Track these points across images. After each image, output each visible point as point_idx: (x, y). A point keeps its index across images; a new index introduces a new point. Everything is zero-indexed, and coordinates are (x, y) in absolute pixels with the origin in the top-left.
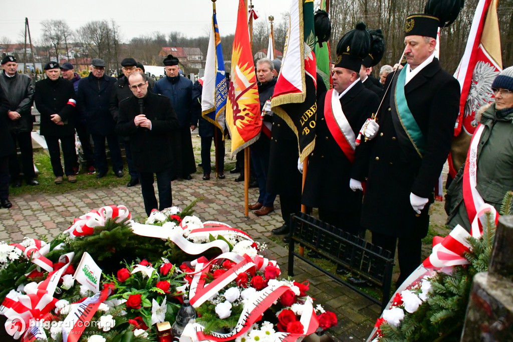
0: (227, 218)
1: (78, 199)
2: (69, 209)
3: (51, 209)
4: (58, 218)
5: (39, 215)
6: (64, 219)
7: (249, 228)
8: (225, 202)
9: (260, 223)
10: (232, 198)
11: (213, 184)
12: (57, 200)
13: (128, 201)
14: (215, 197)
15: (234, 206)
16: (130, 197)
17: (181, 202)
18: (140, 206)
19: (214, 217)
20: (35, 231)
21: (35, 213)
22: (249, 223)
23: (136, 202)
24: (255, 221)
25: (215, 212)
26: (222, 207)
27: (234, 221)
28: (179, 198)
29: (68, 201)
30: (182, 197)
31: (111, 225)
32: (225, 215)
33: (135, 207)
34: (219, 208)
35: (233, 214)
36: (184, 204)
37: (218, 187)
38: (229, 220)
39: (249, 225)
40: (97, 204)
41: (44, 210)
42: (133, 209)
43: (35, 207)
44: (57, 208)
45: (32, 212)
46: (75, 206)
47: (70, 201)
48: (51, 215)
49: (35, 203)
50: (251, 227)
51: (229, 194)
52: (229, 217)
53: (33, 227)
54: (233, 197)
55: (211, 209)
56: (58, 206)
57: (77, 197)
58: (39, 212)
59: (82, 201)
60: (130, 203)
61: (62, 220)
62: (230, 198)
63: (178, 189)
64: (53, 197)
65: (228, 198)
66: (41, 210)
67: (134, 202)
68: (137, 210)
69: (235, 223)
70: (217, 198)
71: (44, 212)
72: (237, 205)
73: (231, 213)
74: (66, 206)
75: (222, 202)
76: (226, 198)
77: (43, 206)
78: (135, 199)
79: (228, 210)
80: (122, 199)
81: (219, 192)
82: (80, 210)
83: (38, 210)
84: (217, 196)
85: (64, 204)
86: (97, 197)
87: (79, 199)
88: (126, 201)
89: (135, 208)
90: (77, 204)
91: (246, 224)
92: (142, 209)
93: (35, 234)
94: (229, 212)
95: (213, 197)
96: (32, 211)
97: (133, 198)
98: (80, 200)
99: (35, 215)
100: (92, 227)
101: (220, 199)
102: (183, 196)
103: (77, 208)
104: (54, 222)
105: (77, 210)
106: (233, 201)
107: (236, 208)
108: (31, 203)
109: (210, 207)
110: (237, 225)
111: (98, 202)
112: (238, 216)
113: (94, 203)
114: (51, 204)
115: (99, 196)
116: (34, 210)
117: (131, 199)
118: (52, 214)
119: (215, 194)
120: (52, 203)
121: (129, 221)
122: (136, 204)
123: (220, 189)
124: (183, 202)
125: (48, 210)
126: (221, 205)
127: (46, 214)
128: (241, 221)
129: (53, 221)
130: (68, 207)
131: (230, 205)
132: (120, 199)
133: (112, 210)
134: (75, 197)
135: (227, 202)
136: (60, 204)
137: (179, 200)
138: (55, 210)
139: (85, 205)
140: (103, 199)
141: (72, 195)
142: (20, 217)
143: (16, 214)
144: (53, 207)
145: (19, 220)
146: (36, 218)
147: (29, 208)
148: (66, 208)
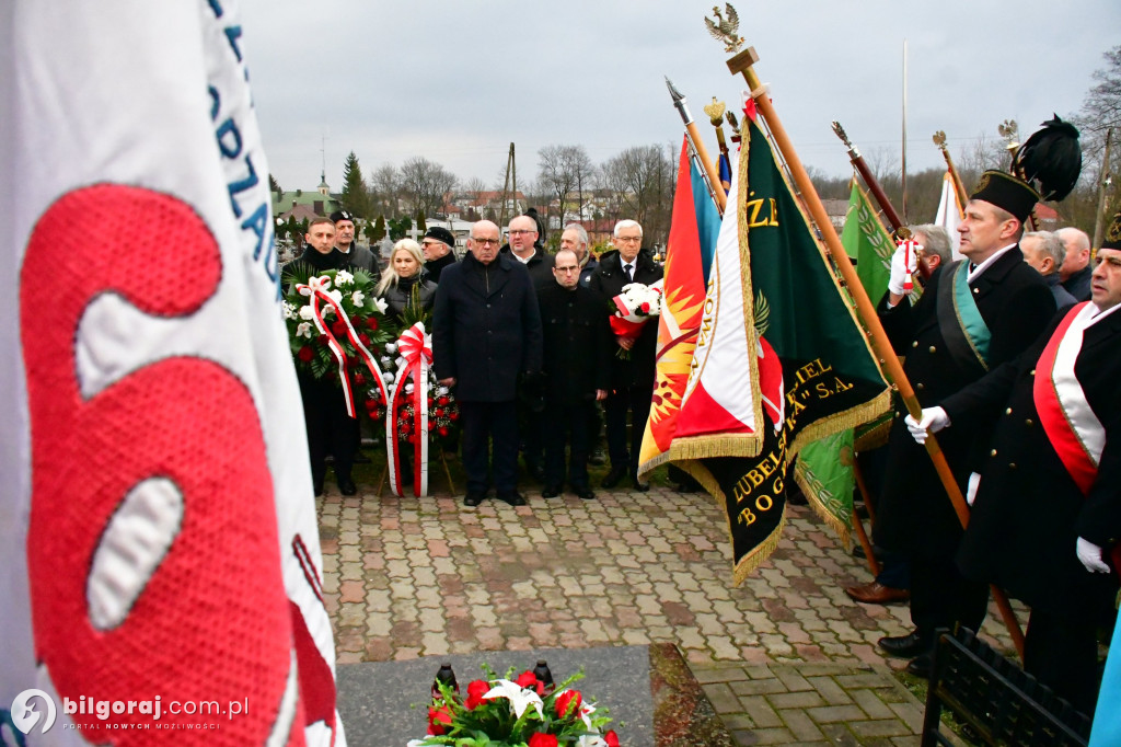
0: (808, 602)
2: (484, 521)
3: (453, 516)
4: (458, 537)
5: (428, 524)
6: (466, 540)
7: (855, 637)
8: (815, 562)
9: (888, 630)
10: (835, 554)
11: (800, 513)
13: (601, 523)
14: (796, 545)
15: (835, 576)
17: (712, 545)
18: (621, 538)
19: (777, 592)
20: (409, 556)
21: (422, 519)
22: (861, 625)
23: (616, 529)
24: (876, 623)
25: (783, 582)
26: (803, 571)
27: (823, 614)
28: (711, 536)
30: (717, 534)
32: (804, 594)
34: (797, 573)
35: (825, 596)
36: (717, 550)
37: (809, 522)
38: (812, 608)
39: (857, 630)
40: (539, 520)
41: (439, 516)
42: (605, 544)
43: (426, 508)
44: (463, 517)
45: (417, 517)
46: (498, 517)
48: (448, 528)
50: (862, 636)
51: (830, 544)
52: (814, 602)
53: (407, 547)
54: (839, 551)
55: (777, 572)
56: (466, 512)
58: (429, 518)
60: (603, 529)
61: (462, 542)
62: (832, 553)
63: (716, 514)
65: (825, 552)
66: (433, 515)
69: (824, 620)
70: (799, 549)
71: (438, 520)
72: (843, 574)
73: (821, 591)
74: (480, 515)
75: (807, 561)
76: (820, 553)
77: (440, 509)
78: (618, 521)
79: (818, 582)
80: (590, 518)
81: (806, 536)
82: (502, 527)
83: (429, 514)
84: (802, 545)
86: (545, 506)
90: (502, 514)
91: (853, 628)
93: (407, 561)
94: (818, 589)
95: (791, 546)
96: (419, 514)
99: (419, 524)
101: (804, 553)
102: (720, 530)
103: (499, 521)
104: (447, 544)
105: (498, 527)
106: (835, 562)
107: (839, 580)
109: (776, 568)
110: (828, 624)
111: (543, 515)
112: (837, 603)
113: (534, 516)
115: (549, 505)
116: (422, 513)
117: (609, 520)
118: (451, 526)
119: (797, 539)
123: (812, 528)
124: (715, 546)
125: (447, 517)
126: (802, 568)
127: (440, 525)
128: (841, 617)
129: (445, 542)
130: (484, 517)
131: (825, 570)
132: (586, 516)
135: (819, 562)
137: (708, 539)
139: (515, 519)
140: (553, 512)
142: (393, 522)
143: (389, 516)
144: (457, 512)
145: (389, 529)
146: (419, 530)
147: (416, 507)
148: (480, 518)
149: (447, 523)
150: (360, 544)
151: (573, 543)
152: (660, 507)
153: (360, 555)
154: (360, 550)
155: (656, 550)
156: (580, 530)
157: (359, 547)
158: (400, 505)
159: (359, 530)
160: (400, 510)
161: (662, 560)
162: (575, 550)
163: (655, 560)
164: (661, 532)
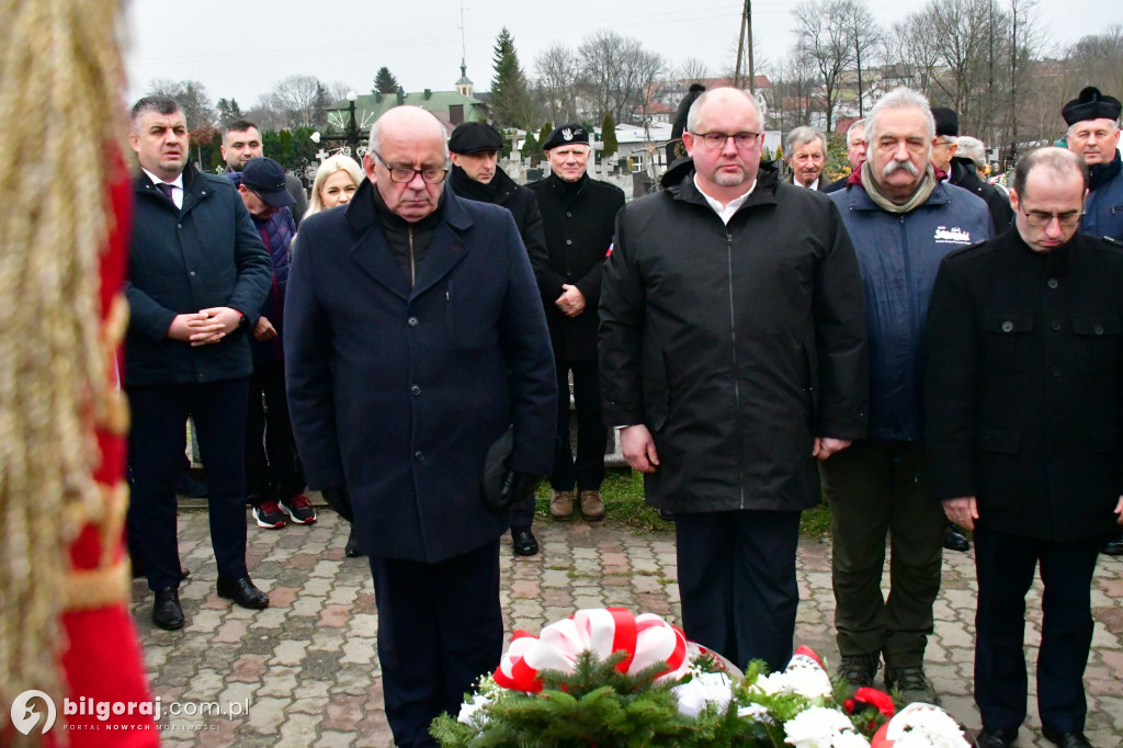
3: (623, 580)
12: (650, 555)
21: (574, 584)
41: (602, 579)
43: (581, 566)
45: (569, 580)
49: (591, 553)
56: (645, 574)
58: (585, 582)
64: (645, 544)
66: (592, 578)
71: (600, 585)
74: (665, 579)
77: (603, 567)
83: (586, 576)
96: (570, 576)
99: (570, 590)
108: (579, 552)
114: (629, 564)
116: (576, 573)
120: (634, 563)
125: (614, 580)
136: (653, 568)
138: (630, 584)
142: (531, 587)
143: (525, 578)
144: (630, 574)
145: (523, 597)
146: (568, 599)
147: (567, 565)
148: (664, 583)
149: (611, 591)
151: (809, 628)
152: (959, 573)
155: (946, 643)
156: (821, 607)
158: (543, 561)
160: (543, 569)
161: (954, 659)
162: (810, 638)
163: (945, 660)
164: (957, 612)
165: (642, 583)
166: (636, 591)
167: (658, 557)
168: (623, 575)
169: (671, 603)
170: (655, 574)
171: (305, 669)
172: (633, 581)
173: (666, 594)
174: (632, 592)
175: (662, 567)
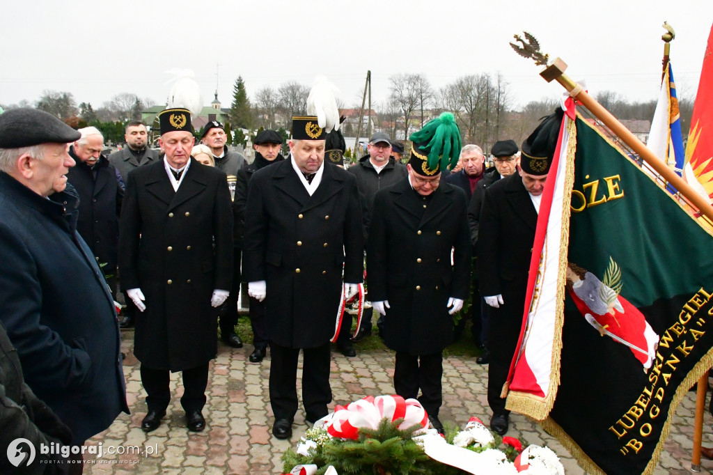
1: (379, 367)
2: (361, 380)
4: (341, 393)
6: (349, 396)
12: (348, 363)
13: (457, 387)
16: (464, 380)
18: (476, 400)
23: (471, 392)
29: (364, 366)
31: (388, 431)
33: (468, 400)
42: (463, 404)
44: (344, 375)
46: (372, 377)
47: (367, 367)
56: (347, 372)
57: (379, 363)
59: (385, 371)
60: (459, 391)
61: (345, 397)
67: (468, 391)
68: (469, 407)
74: (358, 375)
78: (472, 385)
82: (377, 385)
85: (357, 370)
87: (382, 367)
88: (454, 386)
89: (467, 403)
90: (375, 375)
92: (478, 407)
97: (468, 383)
98: (382, 370)
100: (358, 426)
103: (374, 381)
105: (373, 385)
114: (337, 366)
117: (464, 384)
118: (335, 383)
120: (340, 366)
121: (422, 430)
122: (470, 395)
130: (362, 377)
133: (394, 405)
134: (376, 363)
136: (351, 369)
138: (340, 378)
139: (386, 379)
141: (373, 357)
148: (358, 377)
150: (262, 395)
153: (264, 404)
154: (263, 400)
157: (262, 398)
159: (260, 383)
165: (347, 377)
166: (344, 381)
167: (352, 363)
168: (336, 373)
169: (363, 388)
170: (352, 372)
171: (172, 421)
172: (341, 376)
173: (360, 383)
174: (342, 382)
175: (355, 369)
